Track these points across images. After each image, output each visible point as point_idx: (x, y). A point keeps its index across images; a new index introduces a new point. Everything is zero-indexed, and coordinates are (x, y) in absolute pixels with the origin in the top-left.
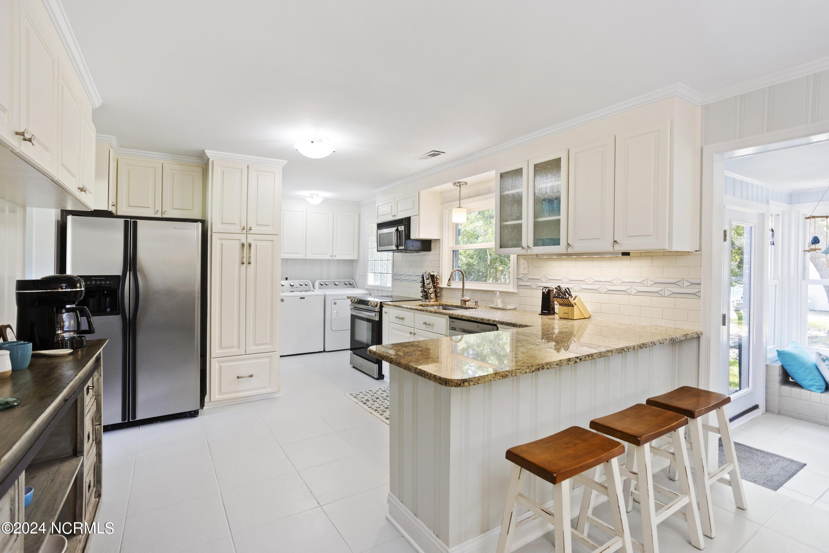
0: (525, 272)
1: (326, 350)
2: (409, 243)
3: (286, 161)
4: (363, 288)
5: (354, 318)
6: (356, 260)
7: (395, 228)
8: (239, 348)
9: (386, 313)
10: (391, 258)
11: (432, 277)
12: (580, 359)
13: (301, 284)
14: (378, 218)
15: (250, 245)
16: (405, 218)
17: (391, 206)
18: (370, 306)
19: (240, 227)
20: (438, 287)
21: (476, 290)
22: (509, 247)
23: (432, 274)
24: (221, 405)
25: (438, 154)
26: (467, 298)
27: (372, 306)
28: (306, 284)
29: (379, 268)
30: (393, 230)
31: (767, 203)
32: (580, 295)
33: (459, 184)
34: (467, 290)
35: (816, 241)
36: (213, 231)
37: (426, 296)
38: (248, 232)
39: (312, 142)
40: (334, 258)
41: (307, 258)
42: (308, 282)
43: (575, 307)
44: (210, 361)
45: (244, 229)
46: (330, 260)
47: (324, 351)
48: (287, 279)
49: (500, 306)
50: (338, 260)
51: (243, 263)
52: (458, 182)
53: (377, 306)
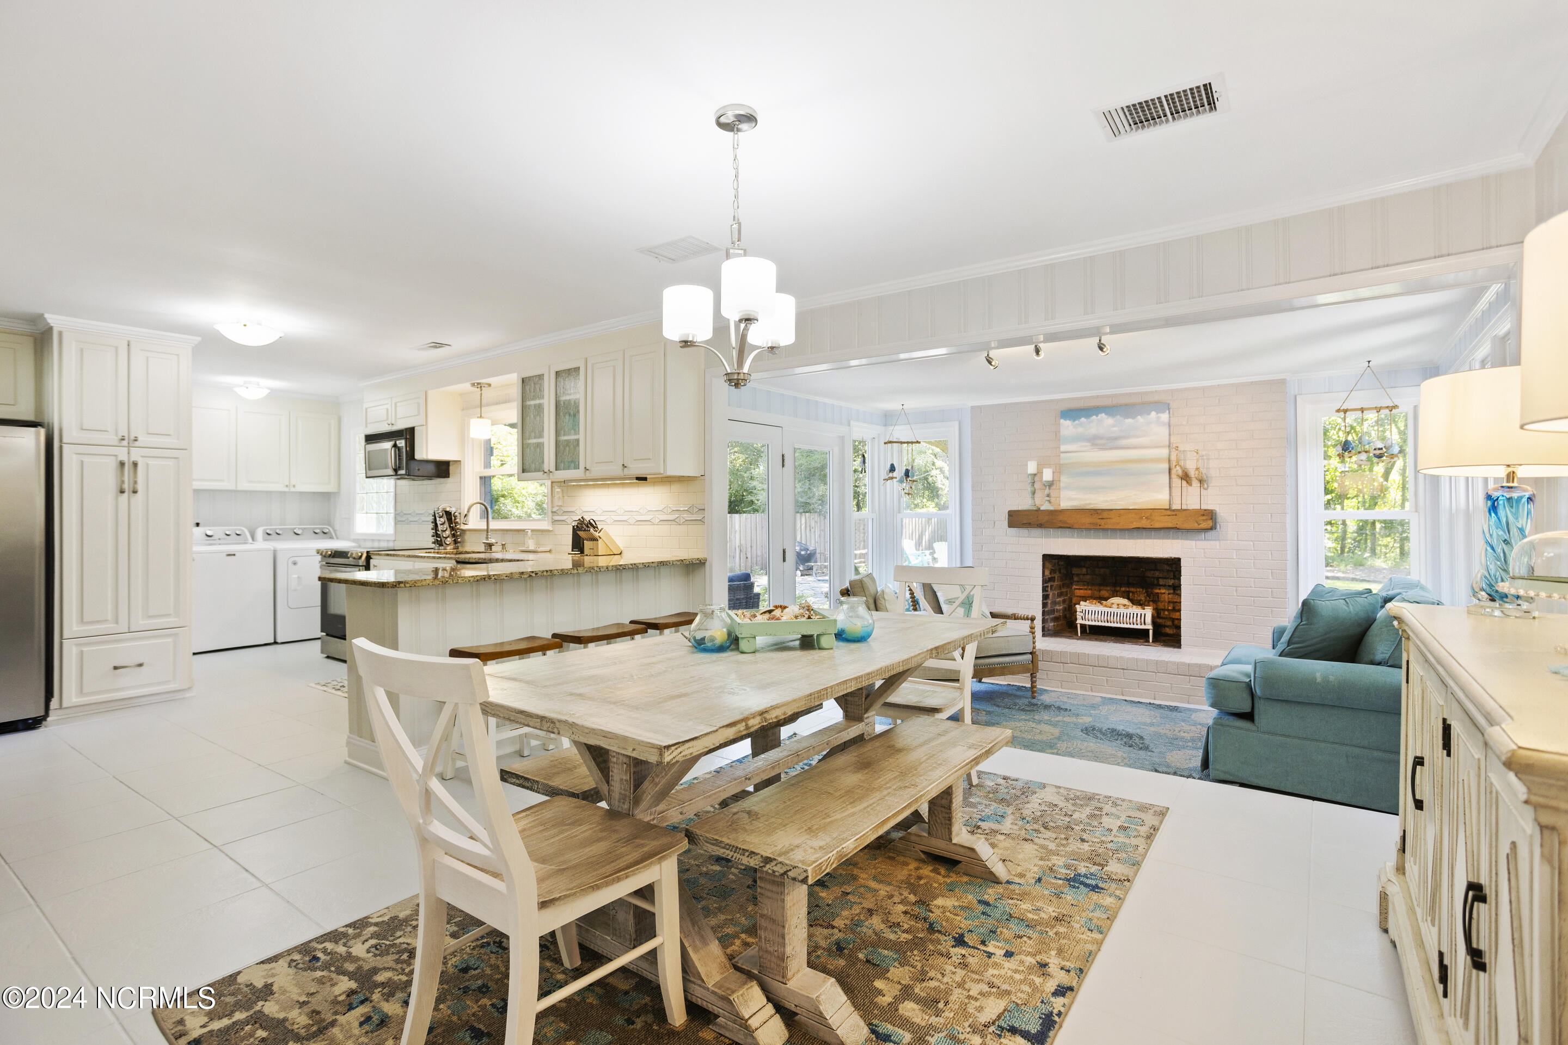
0: (560, 504)
1: (279, 640)
2: (413, 464)
3: (200, 339)
4: (348, 539)
5: (325, 582)
6: (334, 493)
7: (391, 443)
8: (117, 622)
9: (375, 566)
10: (392, 490)
11: (448, 514)
12: (536, 574)
13: (228, 533)
14: (366, 426)
15: (135, 465)
16: (406, 429)
17: (387, 409)
18: (351, 559)
19: (117, 434)
20: (458, 529)
21: (507, 530)
22: (532, 472)
23: (448, 510)
24: (81, 714)
25: (440, 347)
26: (492, 541)
27: (354, 558)
28: (238, 533)
29: (375, 505)
30: (387, 445)
31: (849, 425)
32: (605, 527)
33: (480, 386)
34: (492, 530)
35: (892, 469)
36: (65, 440)
37: (439, 542)
38: (131, 445)
39: (245, 325)
40: (292, 489)
41: (239, 488)
42: (243, 531)
43: (600, 541)
44: (61, 644)
45: (123, 440)
46: (285, 493)
47: (275, 643)
48: (198, 525)
49: (532, 548)
50: (301, 493)
51: (122, 492)
52: (478, 384)
53: (361, 557)
